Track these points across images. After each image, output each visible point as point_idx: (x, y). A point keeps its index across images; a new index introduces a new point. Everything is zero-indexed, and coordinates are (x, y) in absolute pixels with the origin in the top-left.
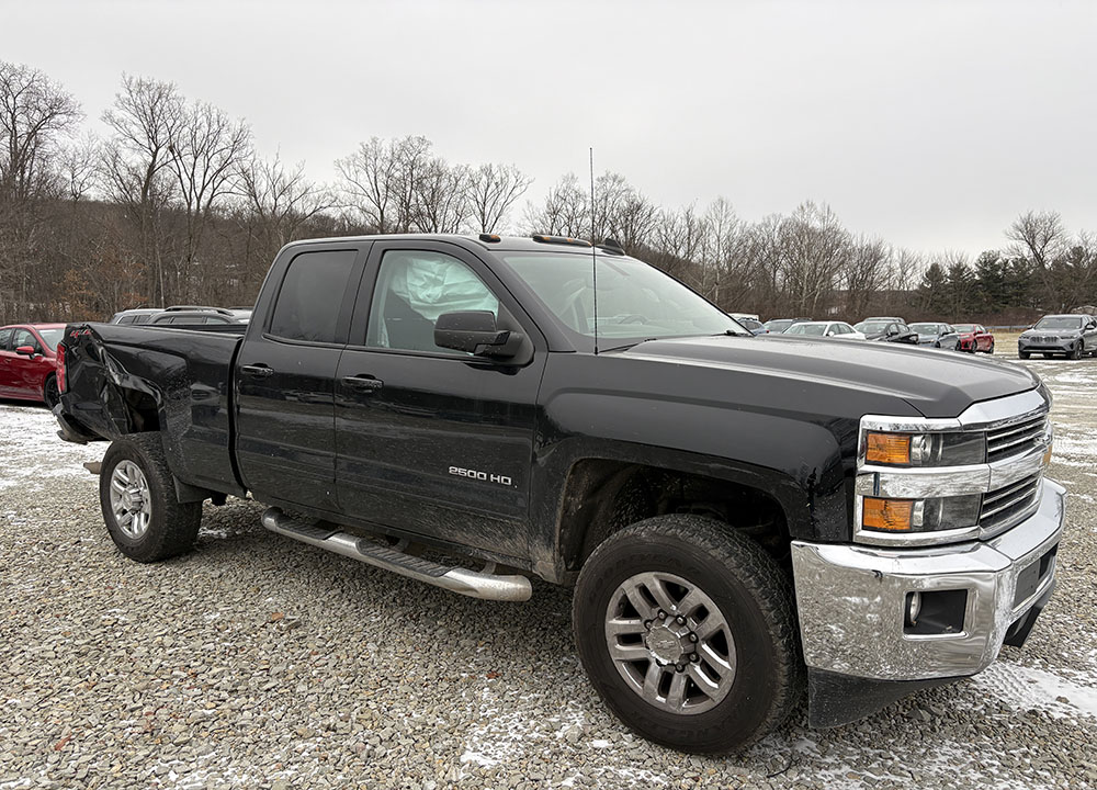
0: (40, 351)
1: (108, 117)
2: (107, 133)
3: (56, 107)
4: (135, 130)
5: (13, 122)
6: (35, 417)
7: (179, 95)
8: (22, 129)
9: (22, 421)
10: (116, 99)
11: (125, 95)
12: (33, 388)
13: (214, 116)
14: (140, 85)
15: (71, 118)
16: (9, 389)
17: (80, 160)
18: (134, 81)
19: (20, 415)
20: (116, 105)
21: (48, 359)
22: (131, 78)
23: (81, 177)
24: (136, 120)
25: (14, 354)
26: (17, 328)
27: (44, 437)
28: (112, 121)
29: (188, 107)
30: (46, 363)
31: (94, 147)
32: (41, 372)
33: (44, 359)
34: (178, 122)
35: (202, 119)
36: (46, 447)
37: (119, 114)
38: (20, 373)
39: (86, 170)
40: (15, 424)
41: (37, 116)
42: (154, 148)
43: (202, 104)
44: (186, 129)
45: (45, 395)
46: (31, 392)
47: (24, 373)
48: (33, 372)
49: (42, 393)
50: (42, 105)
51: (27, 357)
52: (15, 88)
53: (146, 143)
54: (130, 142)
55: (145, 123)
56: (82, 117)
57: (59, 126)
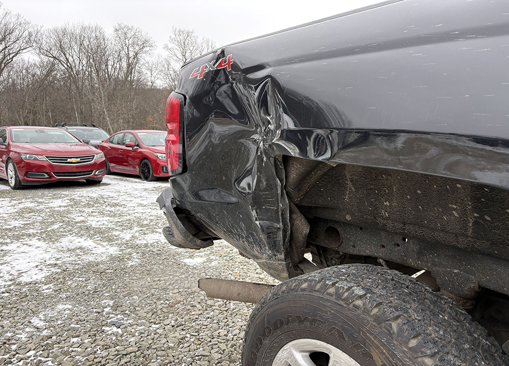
0: (138, 146)
1: (166, 47)
2: (165, 54)
3: (145, 44)
4: (177, 52)
5: (128, 51)
6: (134, 185)
7: (196, 35)
8: (131, 54)
9: (127, 188)
10: (170, 38)
11: (173, 36)
12: (134, 167)
13: (210, 44)
14: (180, 31)
15: (151, 48)
16: (121, 167)
17: (154, 67)
18: (177, 30)
19: (126, 183)
20: (170, 41)
21: (142, 150)
22: (176, 29)
23: (154, 75)
24: (178, 48)
25: (124, 147)
26: (126, 132)
27: (139, 201)
28: (168, 49)
29: (199, 40)
30: (141, 152)
31: (160, 61)
32: (137, 158)
33: (140, 150)
34: (194, 48)
35: (205, 46)
36: (140, 209)
37: (170, 45)
38: (127, 158)
39: (157, 71)
40: (123, 189)
41: (137, 48)
42: (184, 60)
43: (205, 39)
44: (198, 51)
45: (139, 171)
46: (132, 169)
47: (129, 159)
48: (134, 158)
49: (138, 170)
50: (140, 43)
51: (130, 149)
52: (129, 35)
53: (181, 58)
54: (175, 58)
55: (181, 48)
56: (155, 47)
57: (146, 52)
